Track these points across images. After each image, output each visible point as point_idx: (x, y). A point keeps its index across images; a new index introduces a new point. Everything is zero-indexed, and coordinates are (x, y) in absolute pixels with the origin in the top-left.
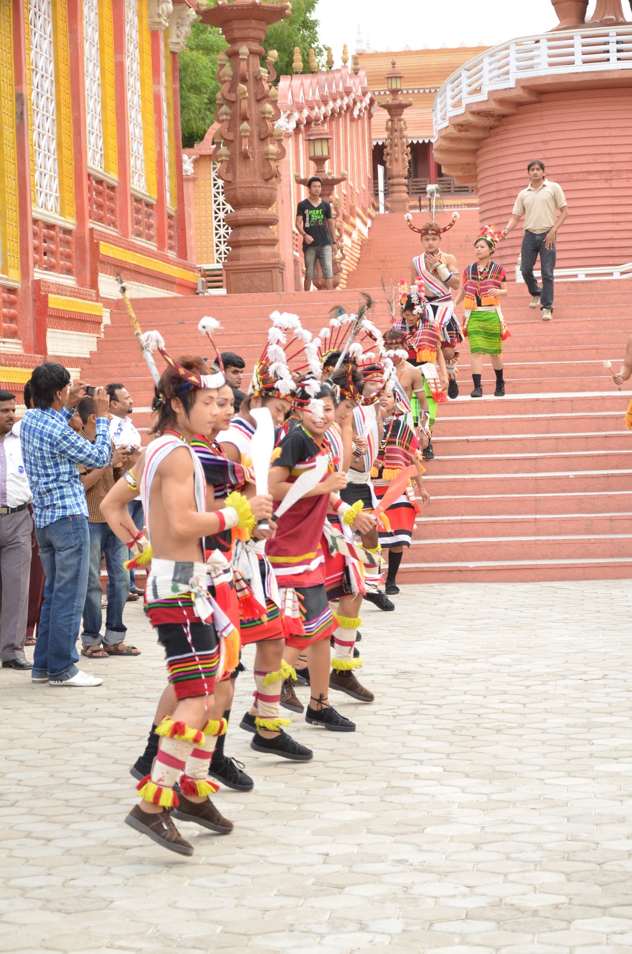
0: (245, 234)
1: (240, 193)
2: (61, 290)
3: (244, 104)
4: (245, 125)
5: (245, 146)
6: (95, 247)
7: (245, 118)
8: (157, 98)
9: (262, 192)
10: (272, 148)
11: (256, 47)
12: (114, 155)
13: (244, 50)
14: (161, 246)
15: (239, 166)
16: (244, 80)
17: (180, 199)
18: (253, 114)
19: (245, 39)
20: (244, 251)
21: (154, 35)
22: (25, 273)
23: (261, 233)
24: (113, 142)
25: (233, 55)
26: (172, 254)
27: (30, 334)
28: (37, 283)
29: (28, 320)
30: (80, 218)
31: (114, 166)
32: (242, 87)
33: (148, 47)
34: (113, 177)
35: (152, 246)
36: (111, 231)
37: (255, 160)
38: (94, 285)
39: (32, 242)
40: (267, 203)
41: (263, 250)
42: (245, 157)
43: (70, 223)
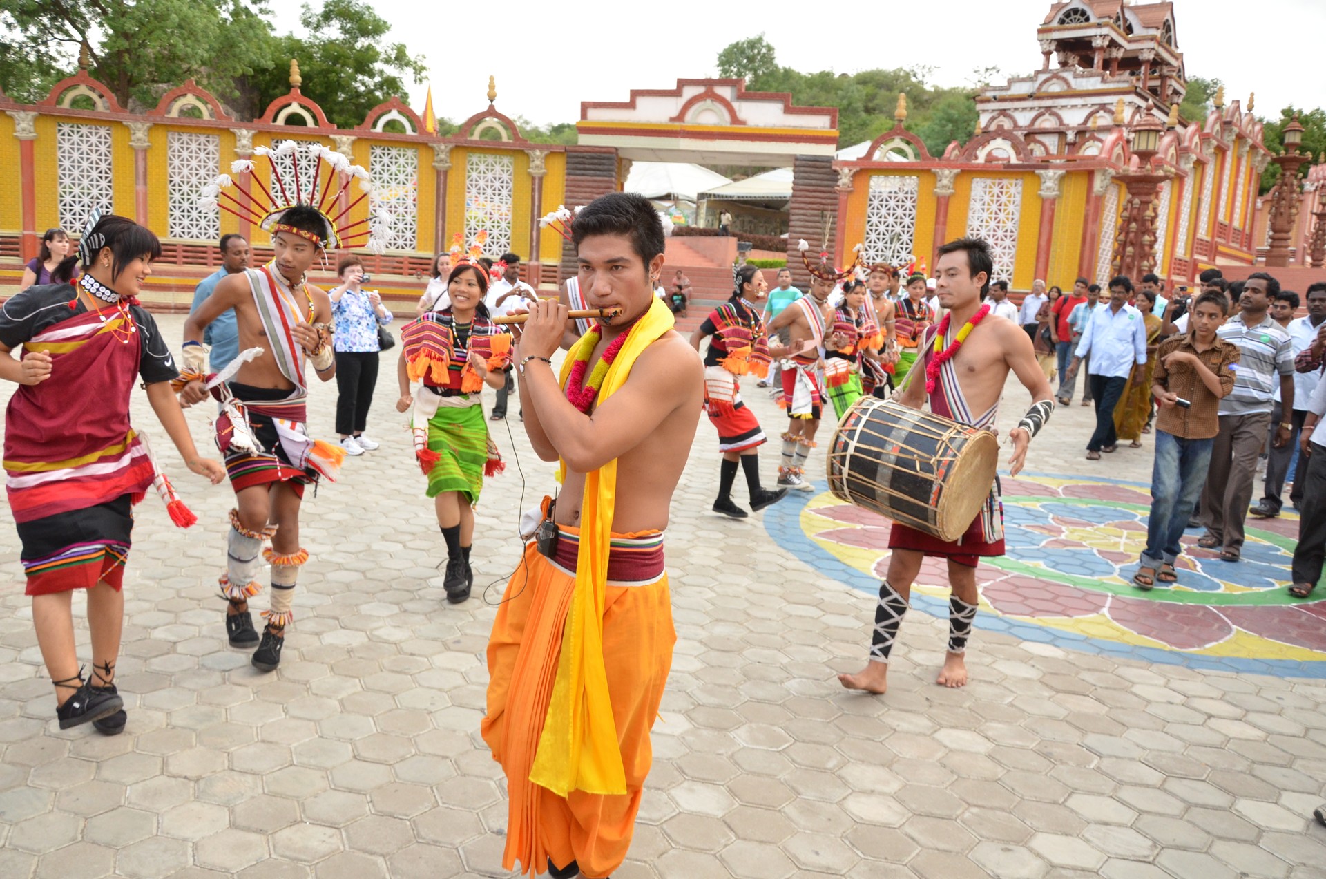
0: (1277, 243)
1: (1277, 227)
2: (1203, 262)
3: (1284, 194)
4: (1283, 202)
5: (1282, 210)
6: (1216, 247)
7: (1284, 199)
8: (1249, 192)
9: (1286, 227)
10: (1294, 211)
11: (1293, 172)
12: (1228, 214)
13: (1288, 173)
14: (1241, 246)
15: (1279, 218)
16: (1286, 185)
17: (1252, 228)
18: (1288, 198)
19: (1289, 169)
20: (1274, 249)
21: (1252, 169)
22: (1192, 255)
23: (1283, 243)
24: (1229, 210)
25: (1283, 175)
26: (1245, 249)
27: (1190, 276)
28: (1195, 260)
29: (1190, 271)
30: (1213, 237)
31: (1228, 218)
32: (1285, 188)
33: (1248, 173)
34: (1227, 222)
35: (1237, 246)
36: (1223, 241)
37: (1285, 216)
38: (1214, 260)
39: (1196, 245)
40: (1288, 232)
41: (1283, 249)
42: (1281, 214)
43: (1208, 239)
